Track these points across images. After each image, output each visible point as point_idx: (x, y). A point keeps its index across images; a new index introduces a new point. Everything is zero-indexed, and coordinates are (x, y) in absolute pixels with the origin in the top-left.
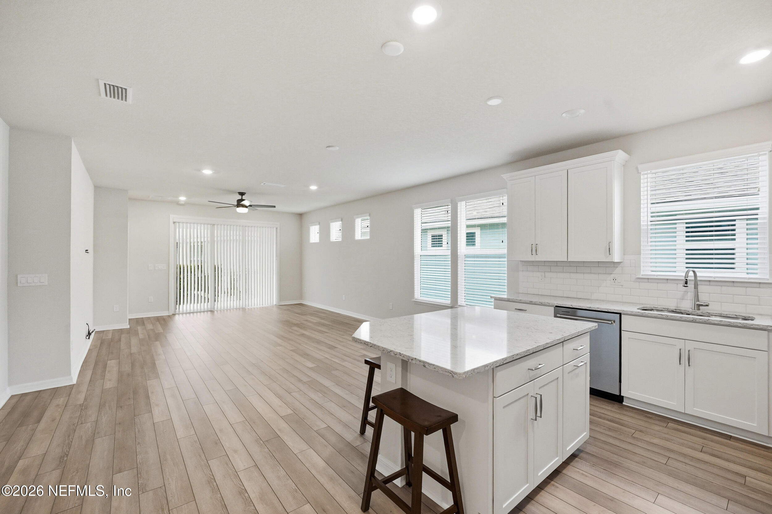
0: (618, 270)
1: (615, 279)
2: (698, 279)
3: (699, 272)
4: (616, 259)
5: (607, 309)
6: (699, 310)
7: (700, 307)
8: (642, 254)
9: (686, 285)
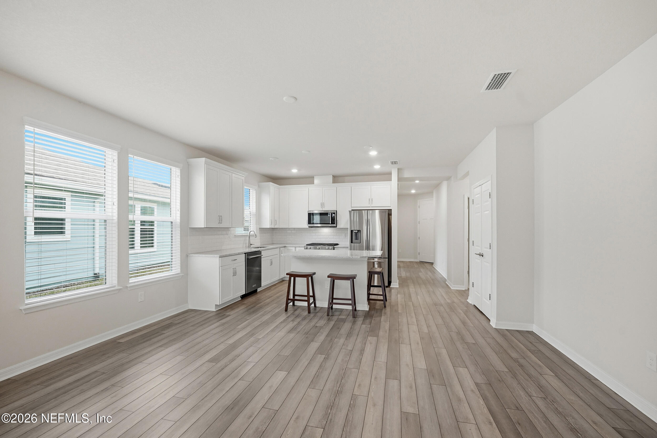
0: (230, 232)
7: (251, 245)
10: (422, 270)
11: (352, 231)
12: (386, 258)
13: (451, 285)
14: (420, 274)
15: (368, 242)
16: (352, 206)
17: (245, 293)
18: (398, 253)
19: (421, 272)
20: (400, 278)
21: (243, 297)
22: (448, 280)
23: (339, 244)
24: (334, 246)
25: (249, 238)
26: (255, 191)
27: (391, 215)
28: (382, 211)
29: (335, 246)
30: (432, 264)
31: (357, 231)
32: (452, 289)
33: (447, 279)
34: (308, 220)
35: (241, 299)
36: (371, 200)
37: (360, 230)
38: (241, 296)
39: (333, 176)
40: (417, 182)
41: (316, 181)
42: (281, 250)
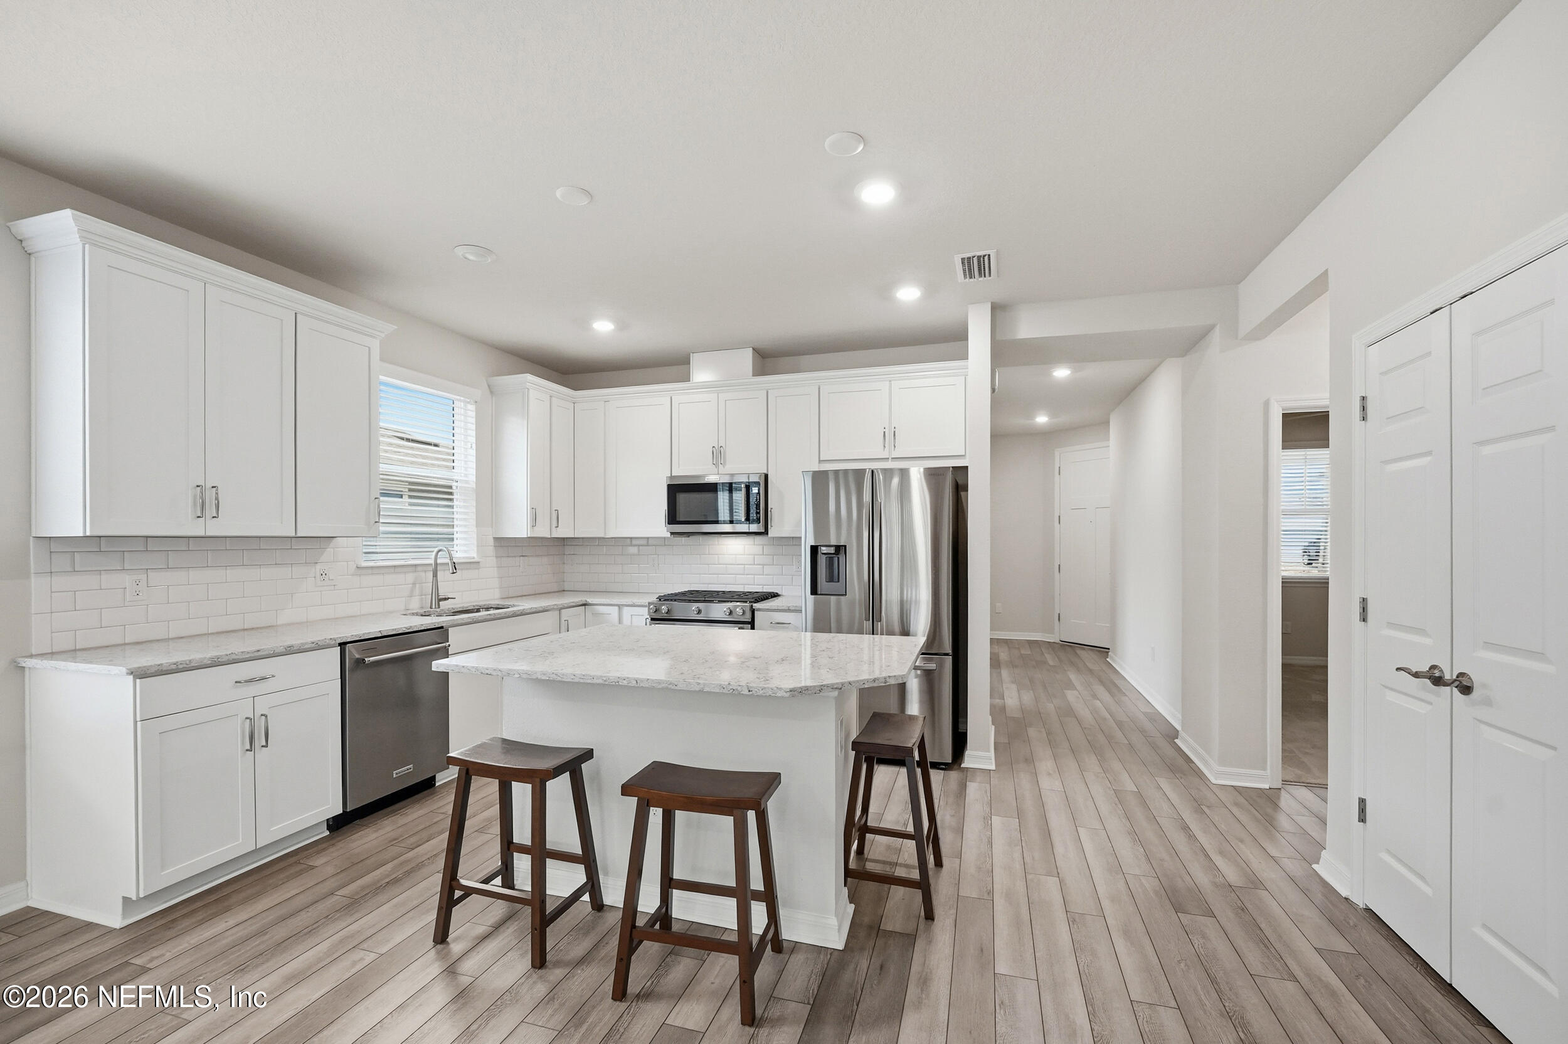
6: (439, 607)
7: (441, 602)
10: (1073, 676)
11: (814, 550)
12: (947, 654)
13: (1206, 763)
14: (1071, 695)
15: (874, 591)
16: (821, 459)
17: (341, 812)
18: (994, 613)
19: (1070, 685)
20: (998, 713)
21: (338, 824)
22: (1182, 733)
23: (779, 593)
24: (754, 605)
25: (435, 575)
26: (472, 407)
27: (966, 489)
28: (934, 475)
29: (757, 601)
30: (1104, 651)
31: (832, 550)
32: (1214, 781)
33: (1178, 727)
34: (666, 508)
35: (328, 833)
36: (890, 436)
37: (845, 546)
38: (328, 820)
39: (754, 349)
40: (1062, 373)
41: (701, 374)
42: (563, 619)
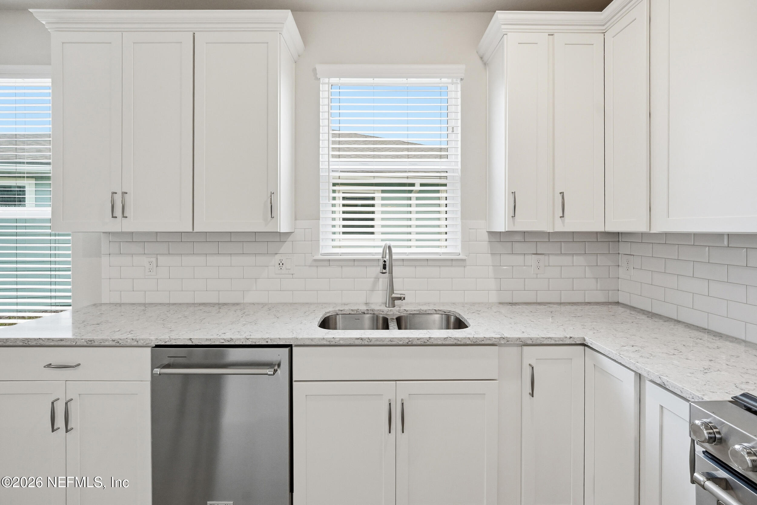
0: (286, 247)
1: (281, 264)
2: (394, 257)
3: (396, 246)
4: (284, 228)
5: (265, 339)
6: (394, 306)
7: (395, 301)
8: (321, 219)
9: (384, 271)
42: (526, 363)
